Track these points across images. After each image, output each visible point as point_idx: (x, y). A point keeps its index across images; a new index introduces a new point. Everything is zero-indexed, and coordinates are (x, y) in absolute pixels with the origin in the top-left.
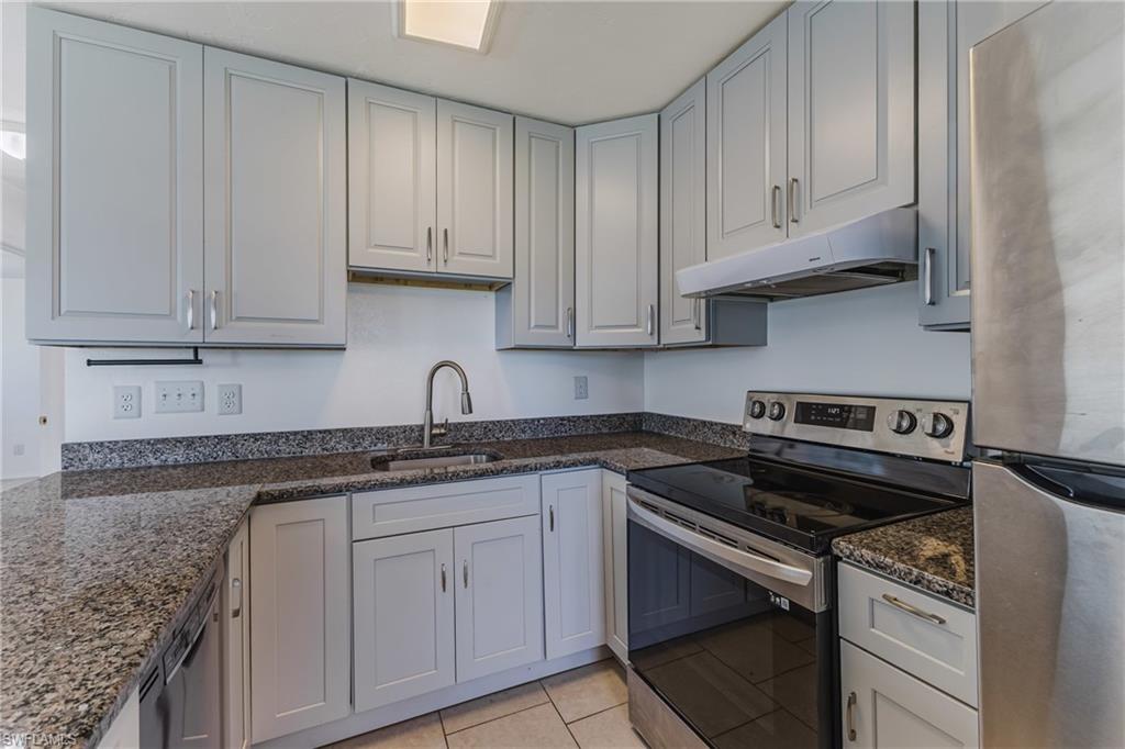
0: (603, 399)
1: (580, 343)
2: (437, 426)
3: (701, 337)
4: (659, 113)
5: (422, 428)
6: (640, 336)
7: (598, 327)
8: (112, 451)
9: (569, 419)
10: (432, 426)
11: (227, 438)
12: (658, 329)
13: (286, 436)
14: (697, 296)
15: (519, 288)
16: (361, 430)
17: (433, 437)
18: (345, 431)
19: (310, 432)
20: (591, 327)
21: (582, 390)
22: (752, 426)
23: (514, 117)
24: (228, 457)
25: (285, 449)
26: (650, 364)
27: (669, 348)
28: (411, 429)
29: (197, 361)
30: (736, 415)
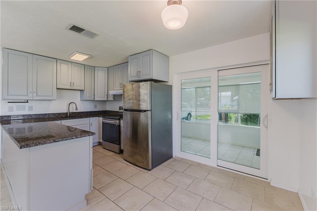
0: (99, 108)
1: (95, 100)
2: (70, 113)
3: (113, 99)
4: (108, 68)
5: (67, 113)
6: (105, 99)
7: (99, 97)
8: (9, 117)
9: (93, 111)
10: (69, 113)
11: (31, 115)
12: (108, 98)
13: (41, 114)
14: (112, 95)
15: (85, 92)
16: (55, 113)
17: (69, 114)
18: (52, 114)
19: (46, 114)
20: (97, 97)
21: (96, 107)
22: (119, 111)
23: (85, 65)
24: (31, 118)
25: (41, 117)
26: (107, 103)
27: (109, 101)
28: (65, 113)
29: (27, 102)
30: (118, 110)
